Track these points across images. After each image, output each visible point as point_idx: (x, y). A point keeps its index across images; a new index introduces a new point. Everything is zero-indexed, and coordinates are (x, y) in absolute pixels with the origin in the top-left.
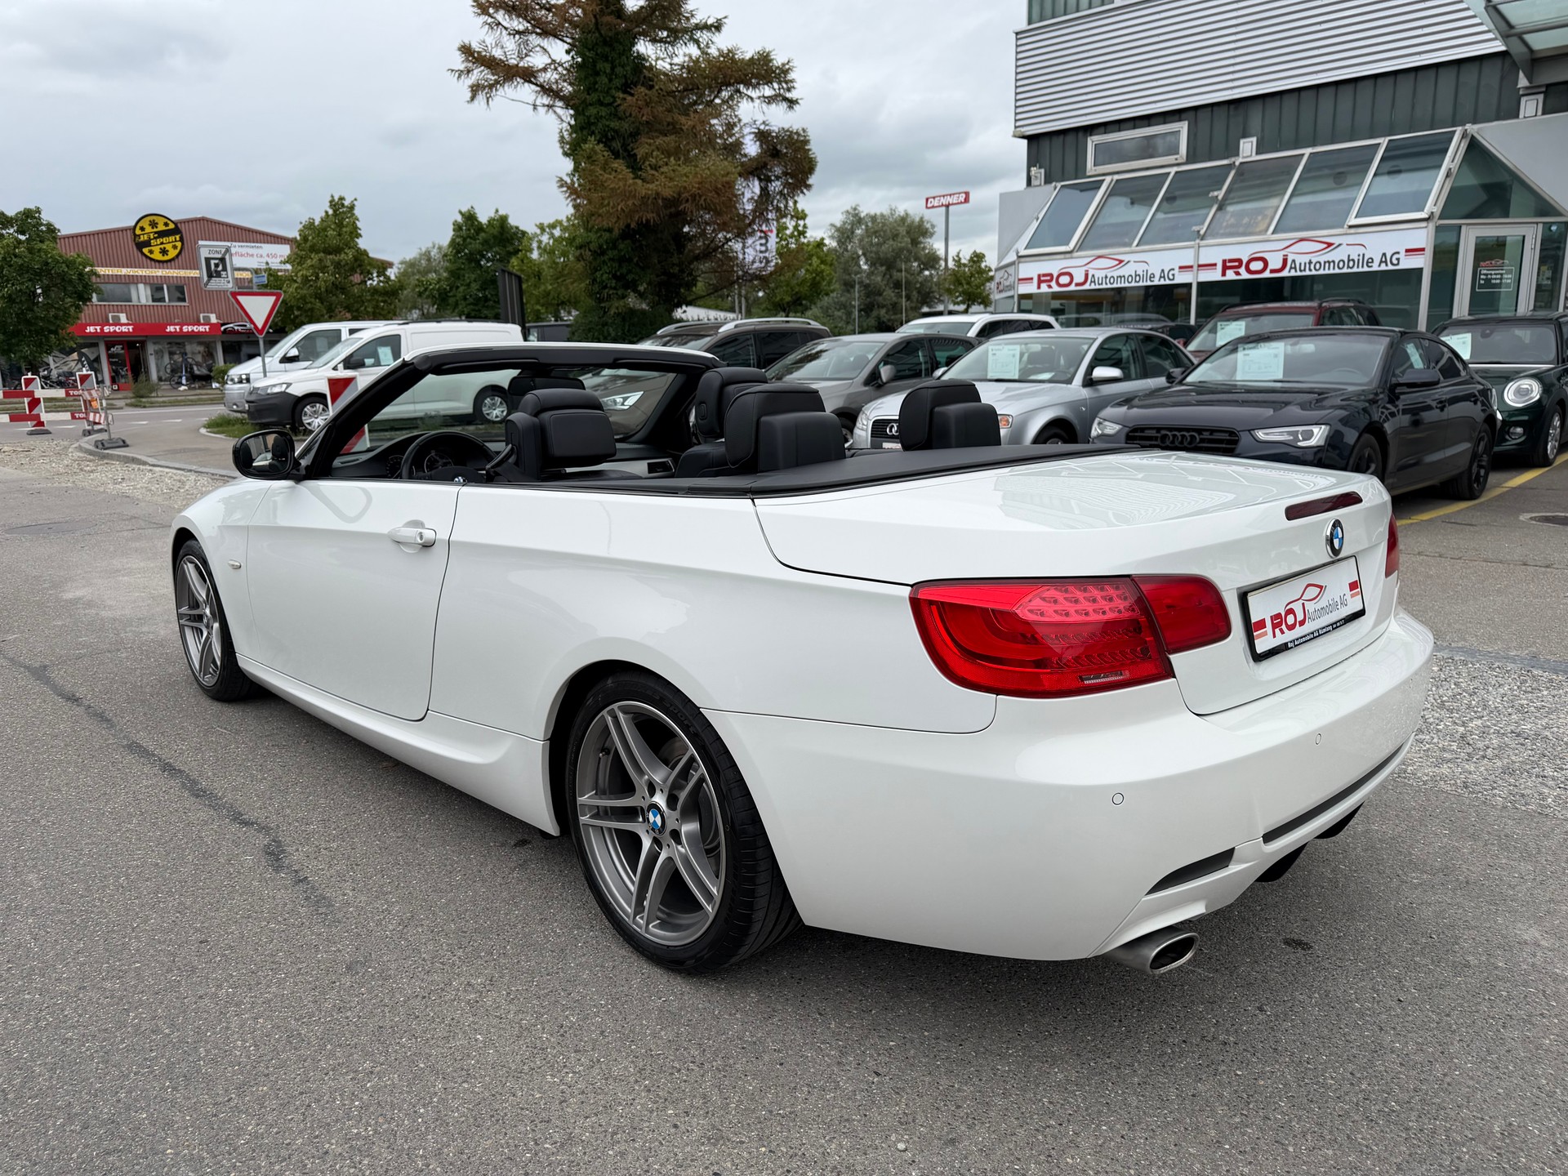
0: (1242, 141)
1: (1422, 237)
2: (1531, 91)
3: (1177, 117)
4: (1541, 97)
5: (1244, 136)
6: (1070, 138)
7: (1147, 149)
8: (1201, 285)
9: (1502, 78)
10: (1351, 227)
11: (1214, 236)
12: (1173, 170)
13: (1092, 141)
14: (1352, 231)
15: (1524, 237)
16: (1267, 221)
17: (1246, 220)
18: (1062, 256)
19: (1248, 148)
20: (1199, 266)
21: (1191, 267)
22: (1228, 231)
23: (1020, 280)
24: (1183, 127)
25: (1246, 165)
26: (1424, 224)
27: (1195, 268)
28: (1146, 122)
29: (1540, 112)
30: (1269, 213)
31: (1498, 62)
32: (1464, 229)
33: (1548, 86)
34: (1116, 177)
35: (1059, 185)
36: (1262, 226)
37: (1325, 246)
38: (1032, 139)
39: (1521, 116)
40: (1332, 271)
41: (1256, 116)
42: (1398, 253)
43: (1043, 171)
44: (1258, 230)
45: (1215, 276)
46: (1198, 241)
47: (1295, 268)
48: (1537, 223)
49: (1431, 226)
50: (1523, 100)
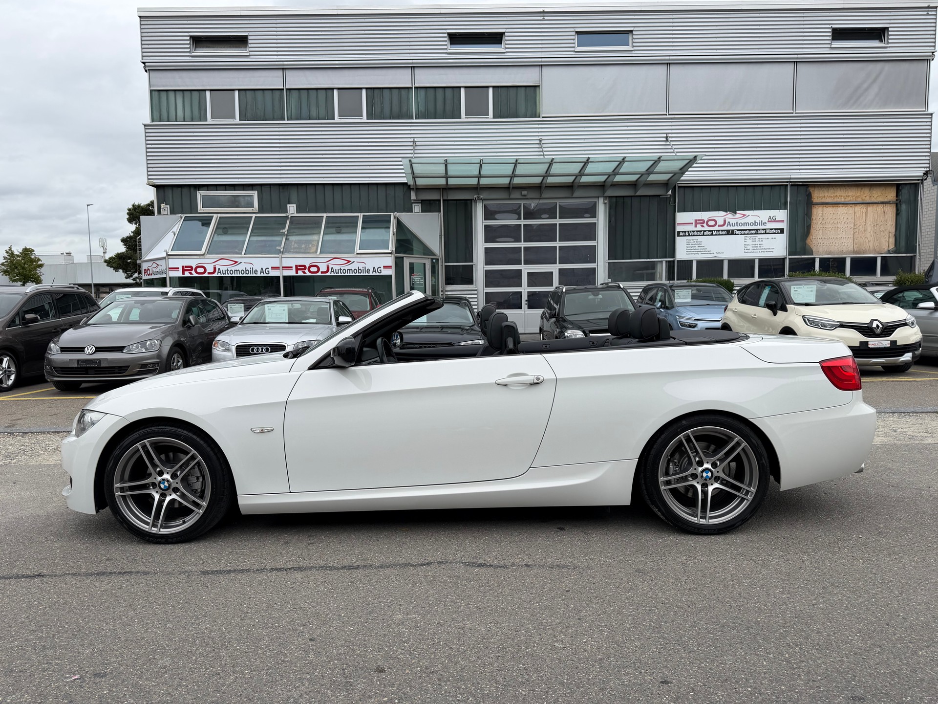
0: (288, 205)
1: (390, 261)
2: (416, 201)
3: (251, 188)
4: (420, 205)
5: (290, 203)
6: (185, 190)
7: (234, 202)
8: (284, 277)
9: (404, 194)
10: (357, 254)
11: (289, 252)
12: (254, 216)
13: (200, 194)
14: (359, 256)
15: (425, 264)
16: (315, 247)
17: (303, 246)
18: (198, 257)
19: (292, 209)
20: (283, 267)
21: (279, 268)
22: (295, 250)
23: (170, 268)
24: (255, 194)
25: (294, 218)
26: (390, 255)
27: (281, 268)
28: (233, 188)
29: (420, 211)
30: (315, 243)
31: (401, 187)
32: (404, 258)
33: (422, 200)
34: (219, 215)
35: (183, 216)
36: (314, 250)
37: (347, 262)
38: (158, 187)
39: (414, 212)
40: (351, 274)
41: (294, 194)
42: (380, 267)
43: (168, 206)
44: (311, 251)
45: (292, 273)
46: (280, 255)
47: (333, 271)
48: (429, 258)
49: (393, 256)
50: (414, 205)
